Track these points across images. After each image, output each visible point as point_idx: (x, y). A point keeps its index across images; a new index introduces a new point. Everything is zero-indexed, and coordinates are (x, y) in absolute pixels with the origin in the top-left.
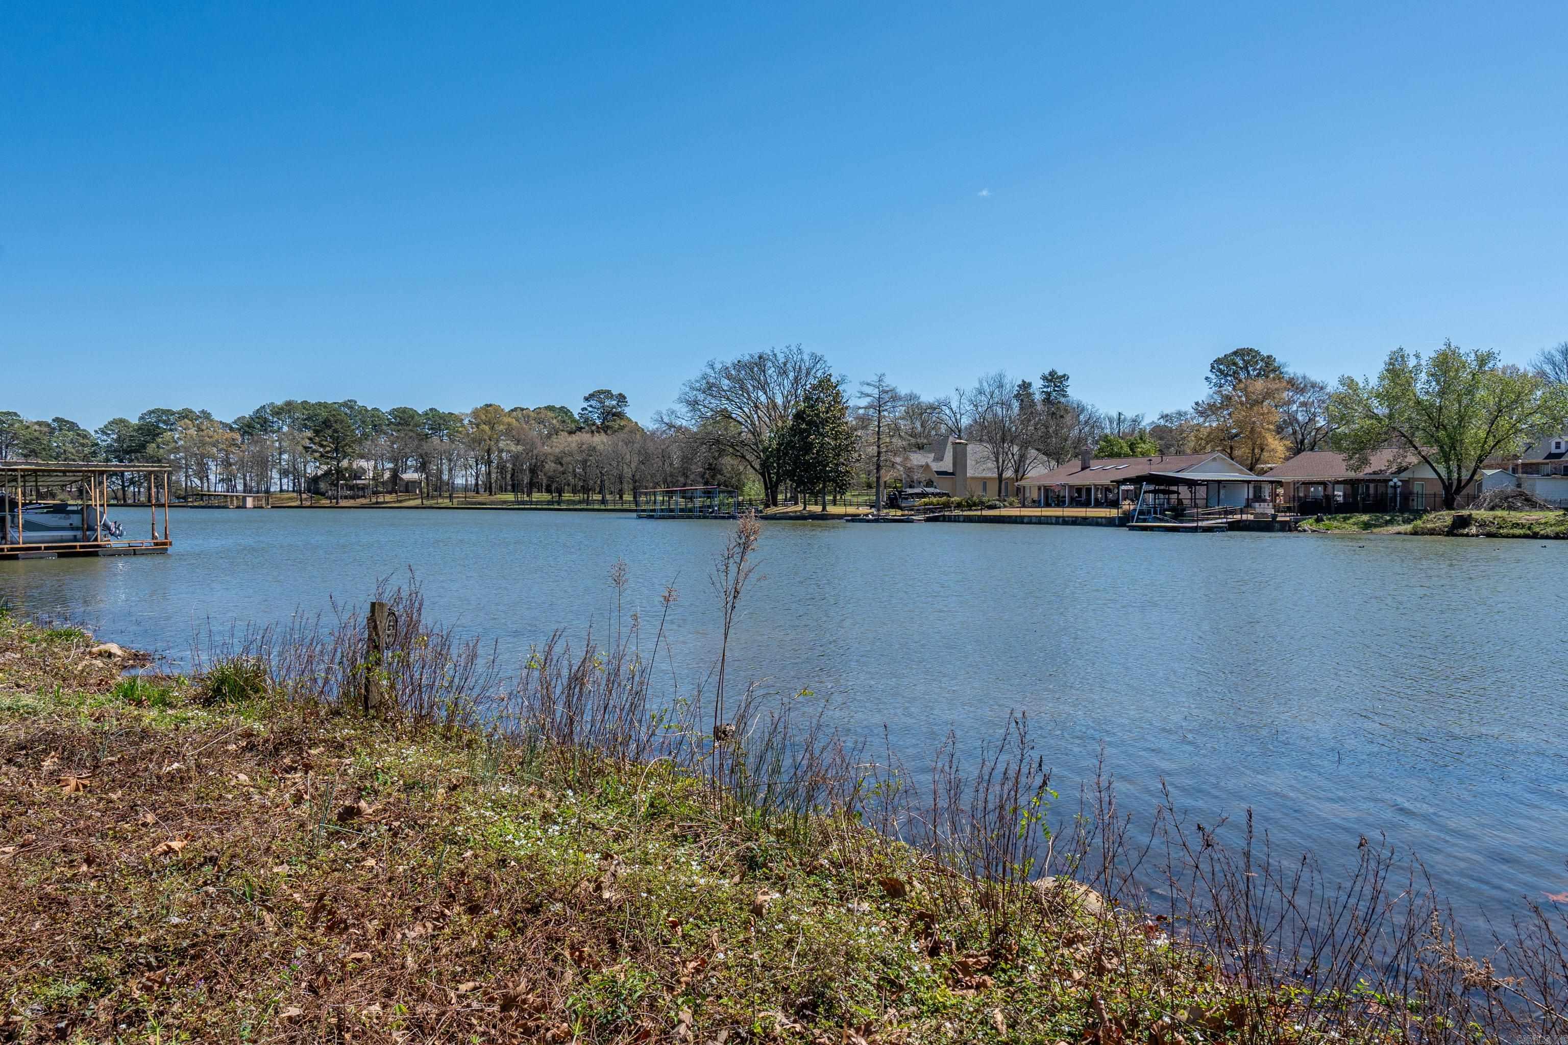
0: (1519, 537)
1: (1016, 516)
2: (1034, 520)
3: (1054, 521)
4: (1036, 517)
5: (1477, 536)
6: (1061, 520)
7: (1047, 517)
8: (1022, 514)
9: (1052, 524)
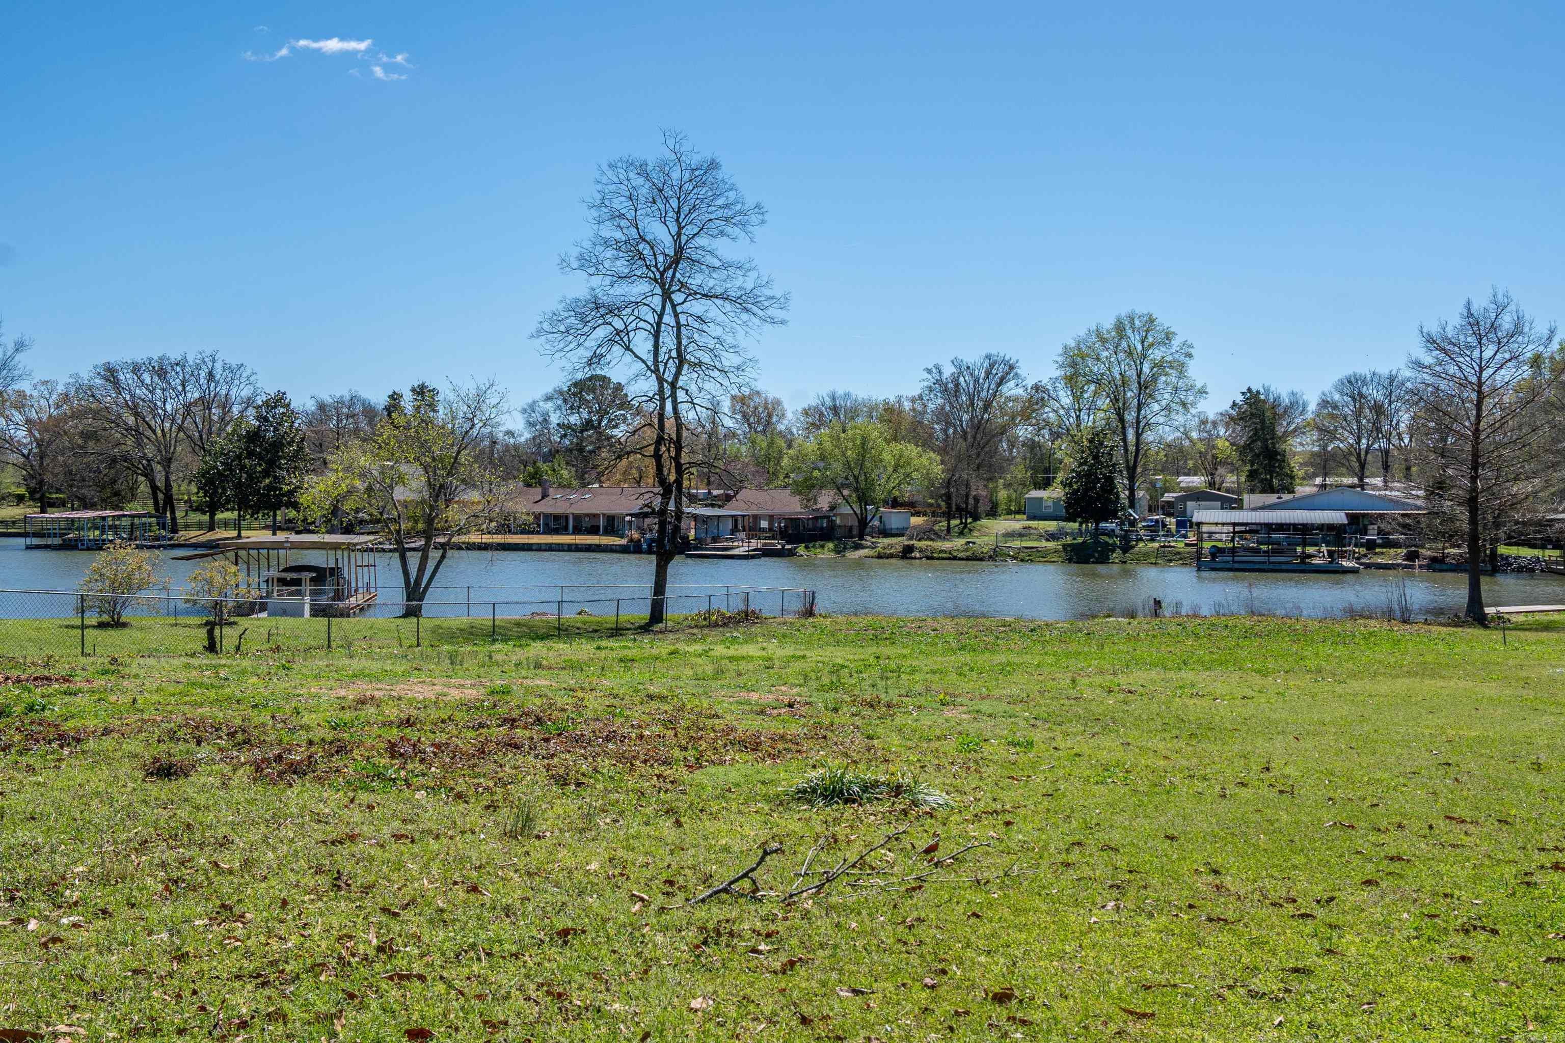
0: (943, 559)
1: (524, 544)
2: (543, 548)
3: (566, 548)
4: (546, 544)
5: (921, 558)
6: (573, 547)
7: (559, 544)
8: (531, 541)
9: (564, 551)
